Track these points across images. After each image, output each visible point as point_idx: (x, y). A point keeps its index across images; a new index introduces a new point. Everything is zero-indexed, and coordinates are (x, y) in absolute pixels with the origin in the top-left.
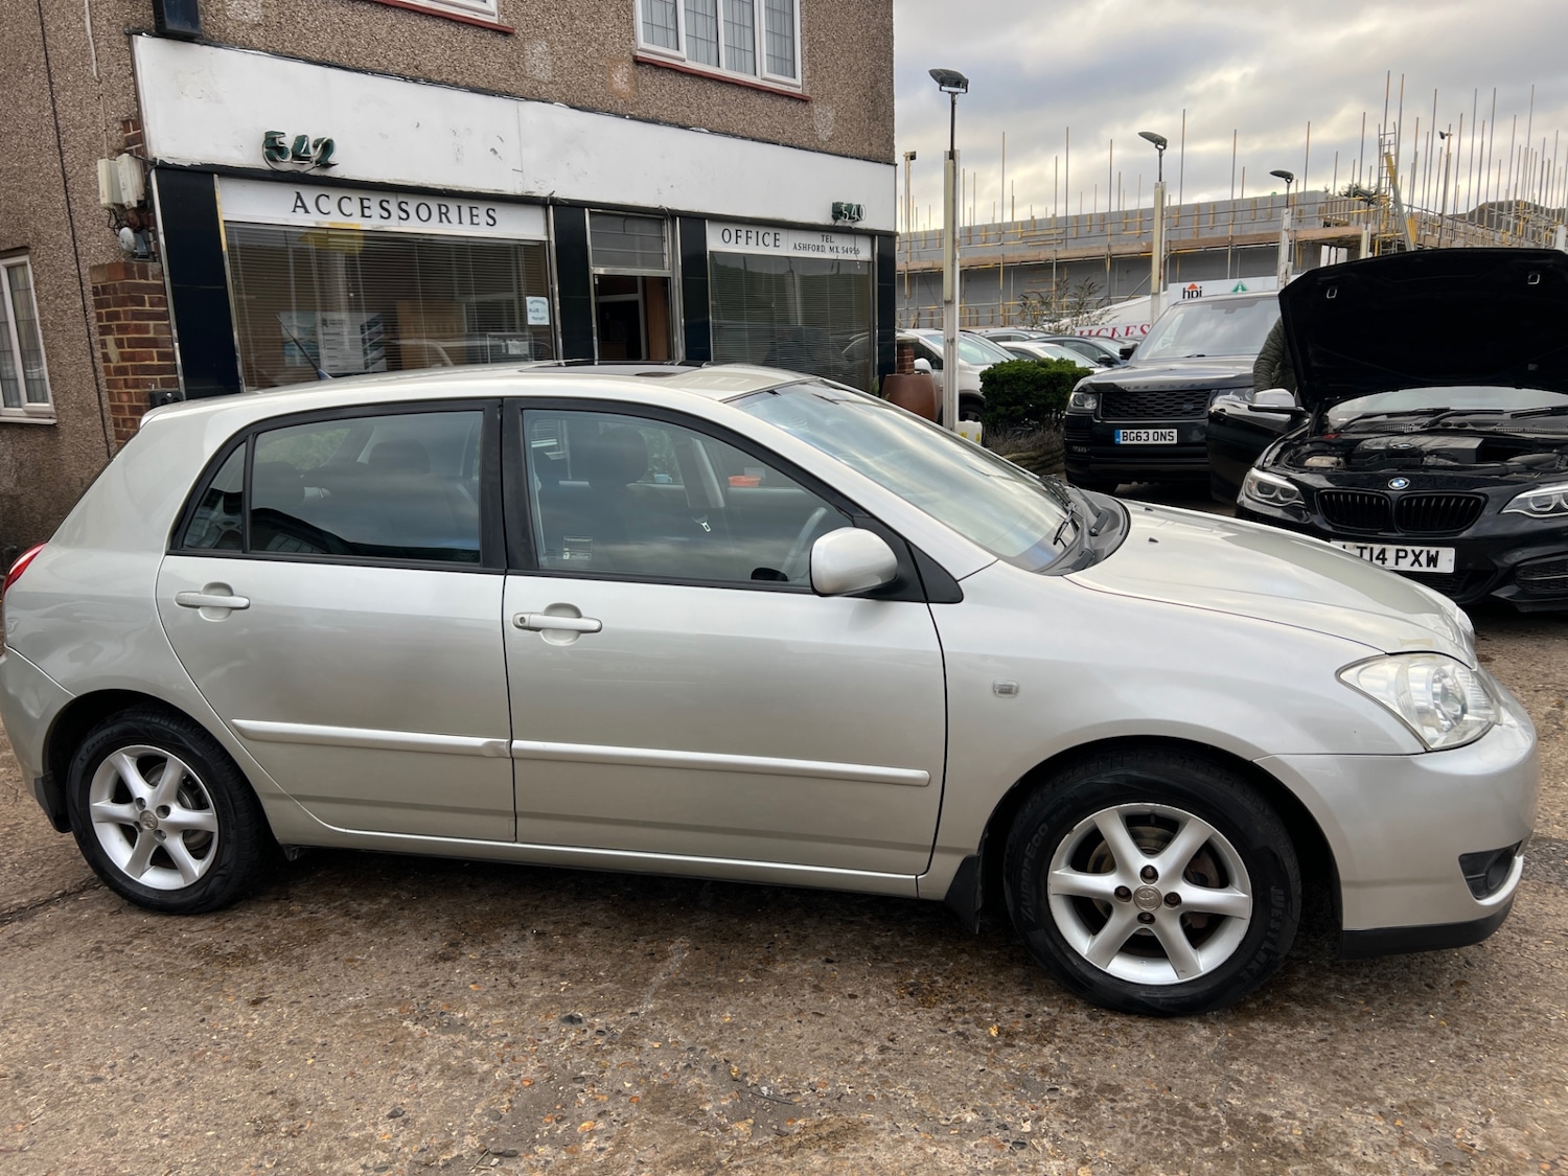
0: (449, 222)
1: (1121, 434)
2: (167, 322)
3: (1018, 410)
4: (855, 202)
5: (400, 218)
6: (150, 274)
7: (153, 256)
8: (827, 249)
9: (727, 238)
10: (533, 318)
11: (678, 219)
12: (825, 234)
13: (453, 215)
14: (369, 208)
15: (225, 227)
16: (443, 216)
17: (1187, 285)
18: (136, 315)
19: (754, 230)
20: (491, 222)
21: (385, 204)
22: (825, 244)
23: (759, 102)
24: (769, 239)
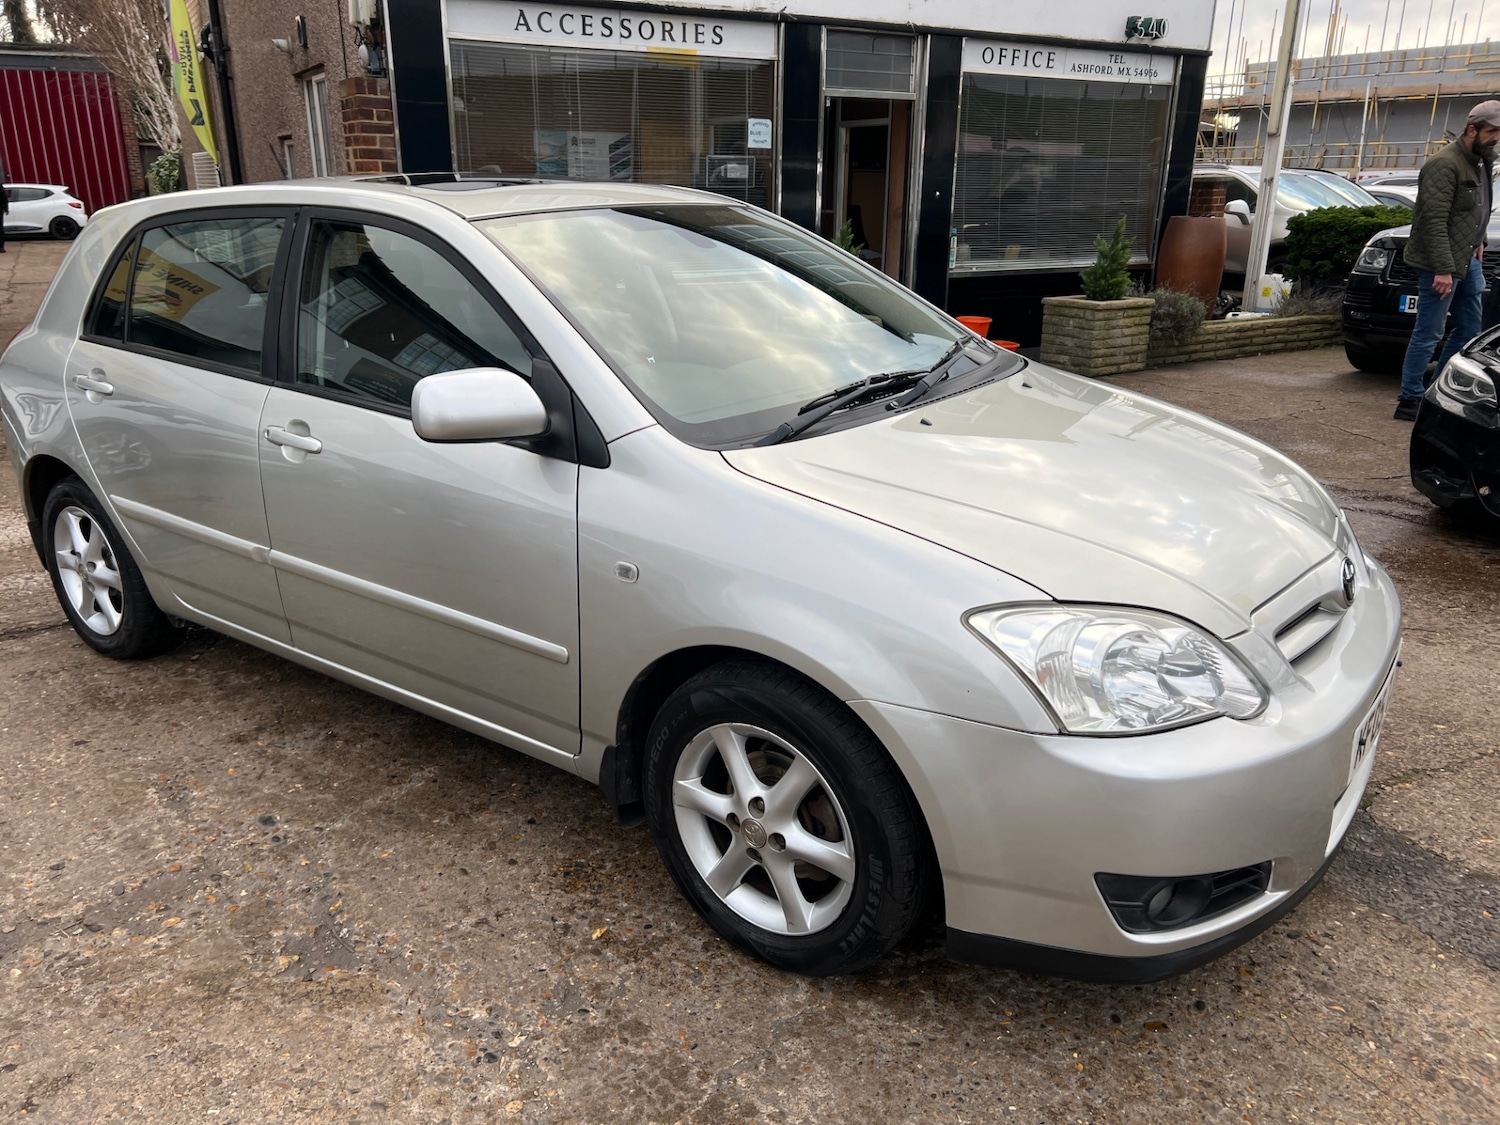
0: (672, 39)
1: (1408, 301)
2: (392, 135)
3: (1325, 266)
4: (1156, 16)
5: (622, 36)
6: (379, 89)
7: (383, 72)
8: (1116, 71)
9: (988, 57)
10: (754, 141)
11: (929, 36)
12: (1115, 54)
13: (677, 32)
14: (591, 25)
15: (450, 45)
16: (666, 34)
18: (365, 128)
19: (1023, 49)
20: (717, 40)
21: (607, 22)
22: (1113, 65)
24: (1041, 60)
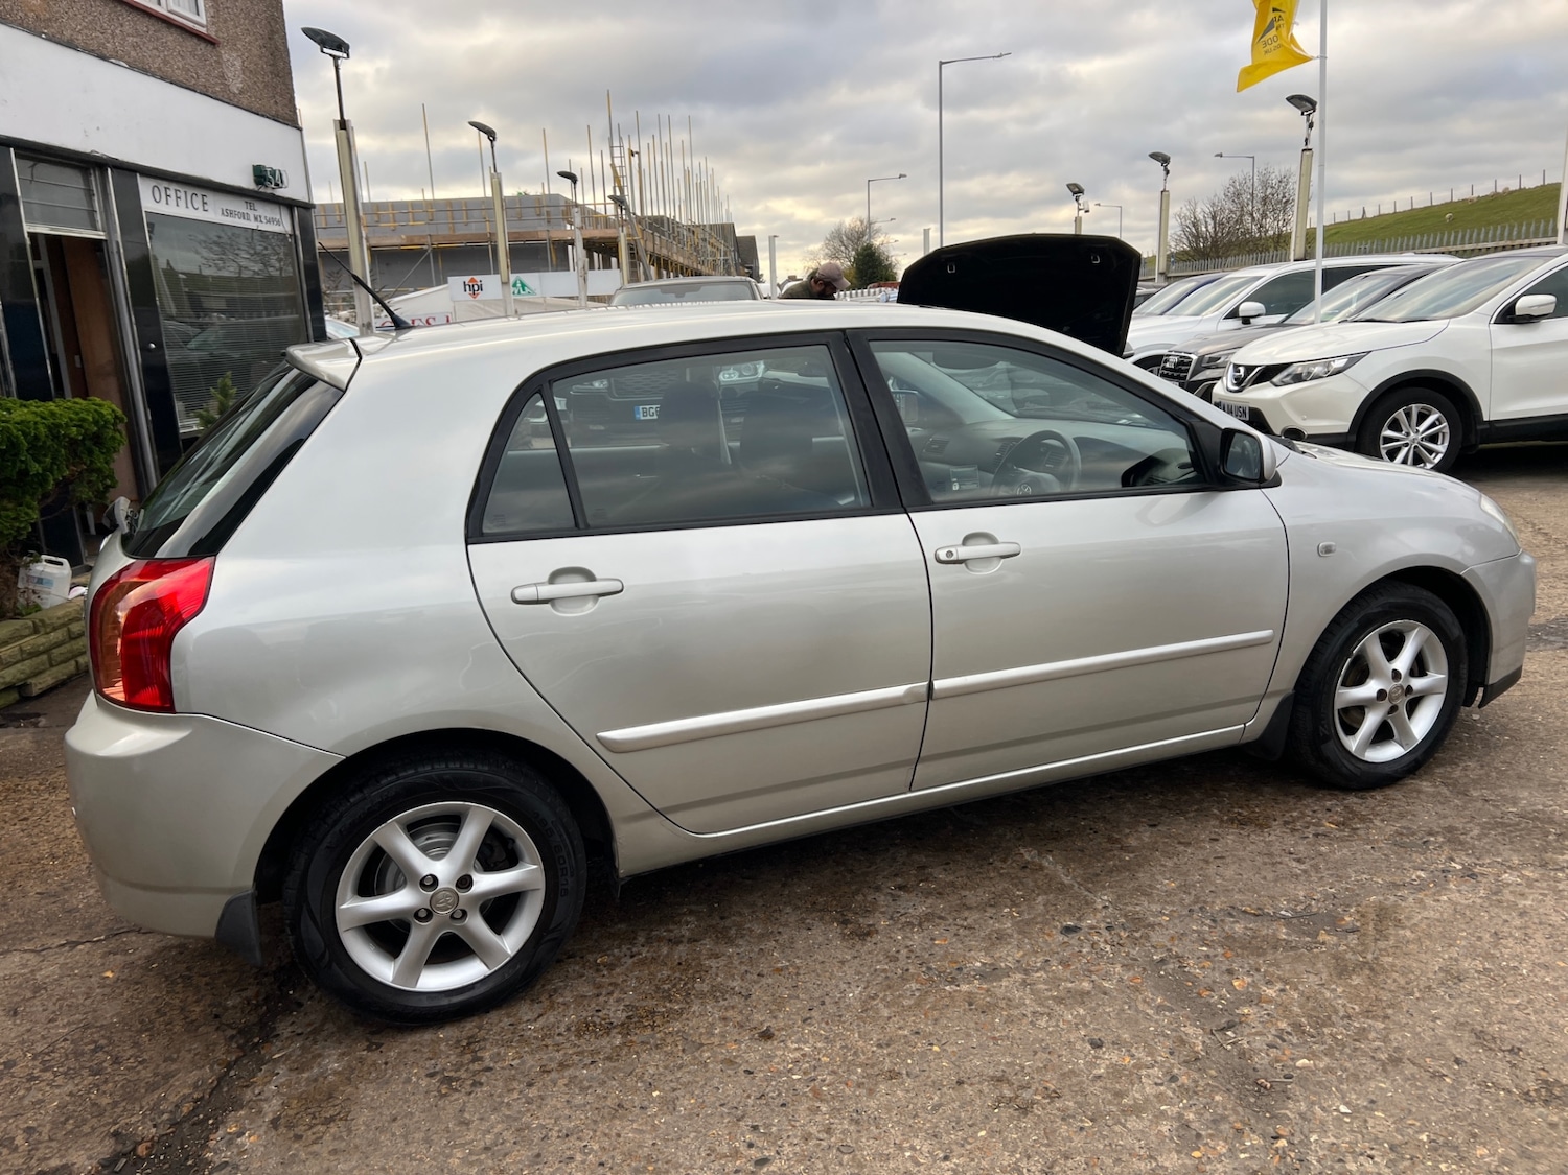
4: (279, 167)
8: (252, 218)
9: (157, 196)
11: (108, 170)
12: (249, 200)
17: (467, 279)
19: (182, 189)
22: (249, 211)
23: (171, 37)
24: (198, 202)
